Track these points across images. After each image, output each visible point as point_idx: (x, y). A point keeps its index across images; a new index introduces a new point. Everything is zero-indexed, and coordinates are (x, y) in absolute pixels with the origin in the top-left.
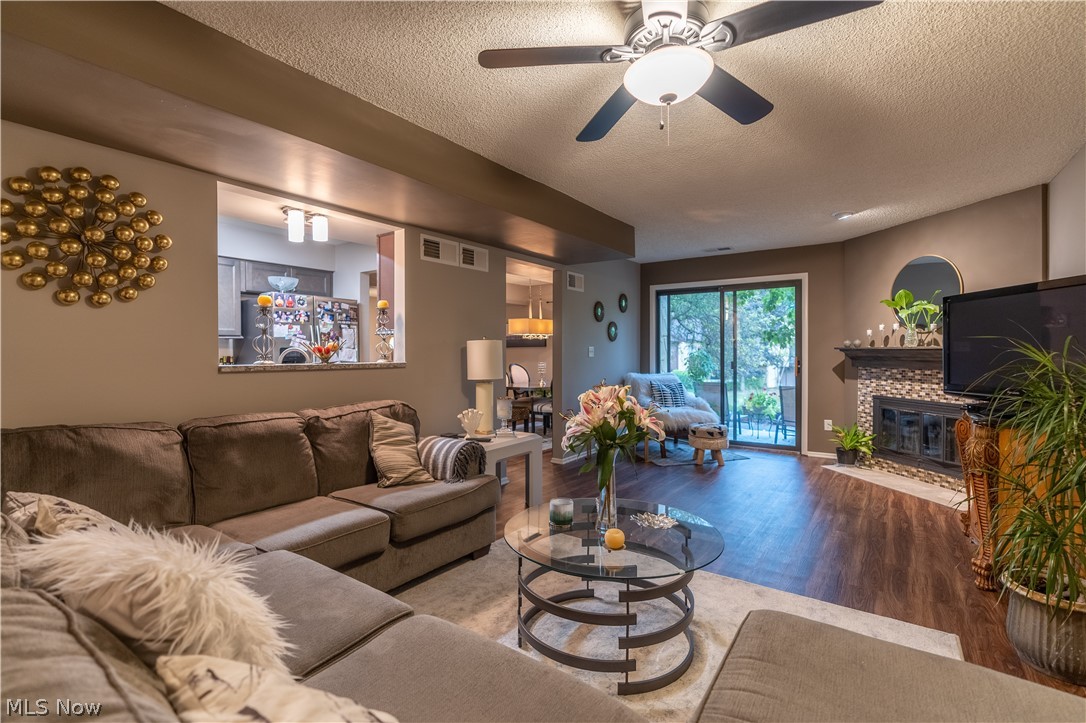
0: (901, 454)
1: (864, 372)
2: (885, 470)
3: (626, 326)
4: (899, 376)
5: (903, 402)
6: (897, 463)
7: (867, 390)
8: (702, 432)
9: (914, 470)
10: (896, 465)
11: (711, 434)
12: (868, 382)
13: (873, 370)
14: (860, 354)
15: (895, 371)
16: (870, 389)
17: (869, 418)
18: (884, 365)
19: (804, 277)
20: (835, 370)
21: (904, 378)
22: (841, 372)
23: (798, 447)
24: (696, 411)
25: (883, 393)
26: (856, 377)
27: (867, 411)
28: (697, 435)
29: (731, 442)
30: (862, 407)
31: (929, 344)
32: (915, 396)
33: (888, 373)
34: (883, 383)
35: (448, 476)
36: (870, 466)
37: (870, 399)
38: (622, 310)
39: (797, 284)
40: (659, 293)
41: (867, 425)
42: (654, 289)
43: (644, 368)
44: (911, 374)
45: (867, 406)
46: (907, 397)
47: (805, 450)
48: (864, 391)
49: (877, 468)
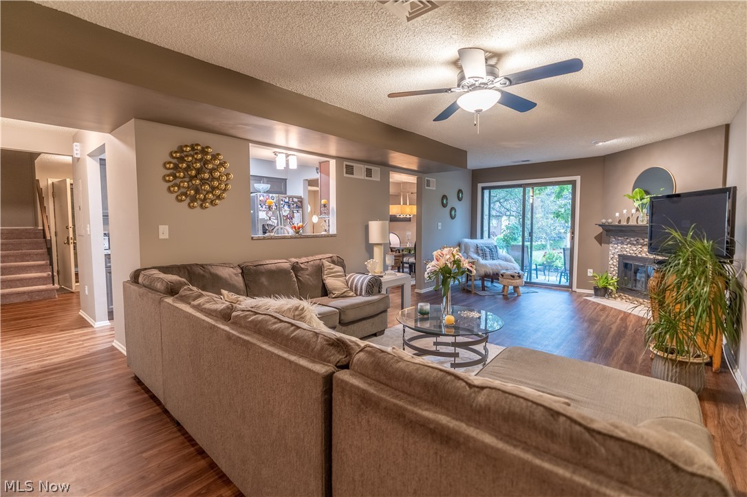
0: (634, 290)
1: (614, 239)
2: (624, 301)
3: (462, 209)
4: (635, 242)
5: (636, 258)
6: (631, 296)
7: (615, 250)
8: (508, 275)
9: (641, 300)
10: (630, 298)
11: (513, 276)
12: (616, 246)
13: (620, 238)
14: (611, 228)
15: (632, 239)
16: (617, 250)
17: (615, 268)
18: (625, 235)
19: (578, 178)
20: (595, 238)
21: (638, 243)
22: (600, 239)
23: (571, 286)
24: (505, 263)
25: (625, 253)
26: (609, 243)
27: (615, 264)
28: (505, 277)
29: (525, 282)
30: (611, 262)
33: (628, 240)
34: (625, 246)
35: (363, 294)
36: (615, 298)
37: (617, 256)
38: (460, 199)
39: (573, 183)
40: (483, 189)
41: (614, 273)
42: (480, 186)
43: (473, 235)
44: (642, 241)
45: (615, 261)
46: (639, 256)
47: (574, 288)
48: (613, 251)
49: (619, 299)
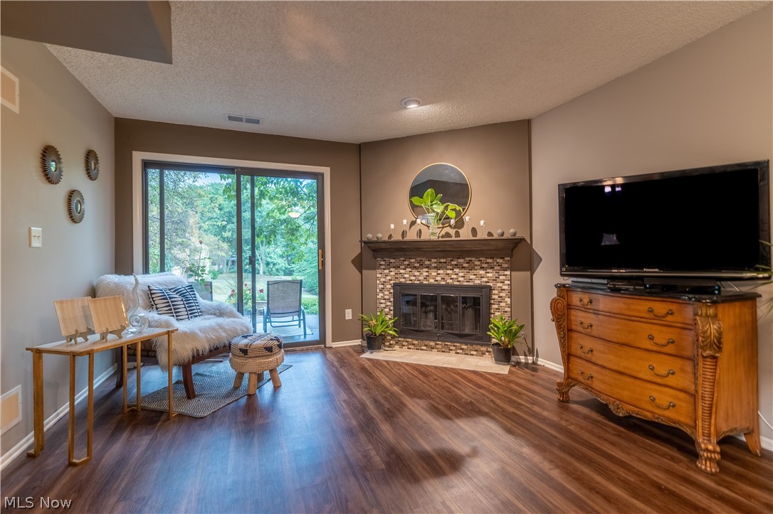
0: (422, 331)
1: (383, 263)
2: (405, 348)
3: (96, 198)
4: (417, 265)
5: (421, 286)
7: (385, 280)
9: (432, 344)
10: (416, 342)
11: (269, 349)
12: (387, 271)
13: (392, 261)
14: (383, 246)
15: (412, 260)
16: (389, 278)
17: (388, 304)
18: (402, 256)
19: (326, 171)
20: (353, 262)
21: (422, 265)
22: (359, 263)
23: (322, 339)
25: (403, 280)
26: (375, 268)
27: (386, 297)
28: (249, 354)
30: (381, 295)
31: (442, 237)
32: (432, 281)
33: (406, 263)
34: (402, 271)
36: (390, 346)
37: (389, 286)
38: (91, 175)
39: (318, 177)
40: (147, 165)
41: (387, 310)
42: (138, 157)
43: (122, 264)
44: (427, 263)
45: (387, 293)
46: (424, 282)
47: (329, 343)
48: (383, 280)
49: (397, 347)
